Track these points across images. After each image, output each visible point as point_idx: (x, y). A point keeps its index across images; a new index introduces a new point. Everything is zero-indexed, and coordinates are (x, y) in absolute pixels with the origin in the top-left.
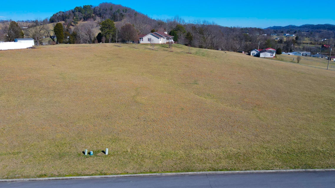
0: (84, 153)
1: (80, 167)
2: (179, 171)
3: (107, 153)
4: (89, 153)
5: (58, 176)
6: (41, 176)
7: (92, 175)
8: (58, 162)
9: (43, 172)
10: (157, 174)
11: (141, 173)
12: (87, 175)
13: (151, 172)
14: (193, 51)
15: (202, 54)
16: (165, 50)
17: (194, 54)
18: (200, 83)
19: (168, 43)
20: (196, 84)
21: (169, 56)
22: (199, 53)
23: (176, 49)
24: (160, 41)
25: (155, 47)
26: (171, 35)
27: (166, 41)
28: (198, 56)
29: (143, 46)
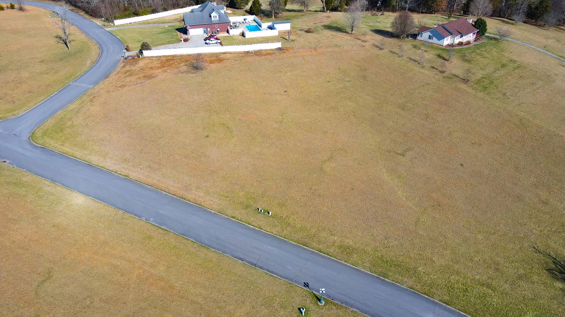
0: (258, 209)
1: (252, 219)
2: (299, 243)
3: (270, 215)
4: (261, 211)
5: (240, 220)
6: (233, 217)
7: (255, 227)
8: (244, 211)
9: (234, 215)
10: (287, 240)
11: (279, 236)
12: (252, 226)
13: (284, 237)
14: (479, 75)
15: (486, 85)
16: (433, 67)
17: (472, 84)
18: (410, 154)
19: (461, 44)
20: (403, 155)
21: (428, 84)
22: (484, 82)
23: (456, 66)
24: (447, 41)
25: (430, 55)
26: (476, 27)
27: (457, 40)
28: (471, 91)
29: (414, 50)
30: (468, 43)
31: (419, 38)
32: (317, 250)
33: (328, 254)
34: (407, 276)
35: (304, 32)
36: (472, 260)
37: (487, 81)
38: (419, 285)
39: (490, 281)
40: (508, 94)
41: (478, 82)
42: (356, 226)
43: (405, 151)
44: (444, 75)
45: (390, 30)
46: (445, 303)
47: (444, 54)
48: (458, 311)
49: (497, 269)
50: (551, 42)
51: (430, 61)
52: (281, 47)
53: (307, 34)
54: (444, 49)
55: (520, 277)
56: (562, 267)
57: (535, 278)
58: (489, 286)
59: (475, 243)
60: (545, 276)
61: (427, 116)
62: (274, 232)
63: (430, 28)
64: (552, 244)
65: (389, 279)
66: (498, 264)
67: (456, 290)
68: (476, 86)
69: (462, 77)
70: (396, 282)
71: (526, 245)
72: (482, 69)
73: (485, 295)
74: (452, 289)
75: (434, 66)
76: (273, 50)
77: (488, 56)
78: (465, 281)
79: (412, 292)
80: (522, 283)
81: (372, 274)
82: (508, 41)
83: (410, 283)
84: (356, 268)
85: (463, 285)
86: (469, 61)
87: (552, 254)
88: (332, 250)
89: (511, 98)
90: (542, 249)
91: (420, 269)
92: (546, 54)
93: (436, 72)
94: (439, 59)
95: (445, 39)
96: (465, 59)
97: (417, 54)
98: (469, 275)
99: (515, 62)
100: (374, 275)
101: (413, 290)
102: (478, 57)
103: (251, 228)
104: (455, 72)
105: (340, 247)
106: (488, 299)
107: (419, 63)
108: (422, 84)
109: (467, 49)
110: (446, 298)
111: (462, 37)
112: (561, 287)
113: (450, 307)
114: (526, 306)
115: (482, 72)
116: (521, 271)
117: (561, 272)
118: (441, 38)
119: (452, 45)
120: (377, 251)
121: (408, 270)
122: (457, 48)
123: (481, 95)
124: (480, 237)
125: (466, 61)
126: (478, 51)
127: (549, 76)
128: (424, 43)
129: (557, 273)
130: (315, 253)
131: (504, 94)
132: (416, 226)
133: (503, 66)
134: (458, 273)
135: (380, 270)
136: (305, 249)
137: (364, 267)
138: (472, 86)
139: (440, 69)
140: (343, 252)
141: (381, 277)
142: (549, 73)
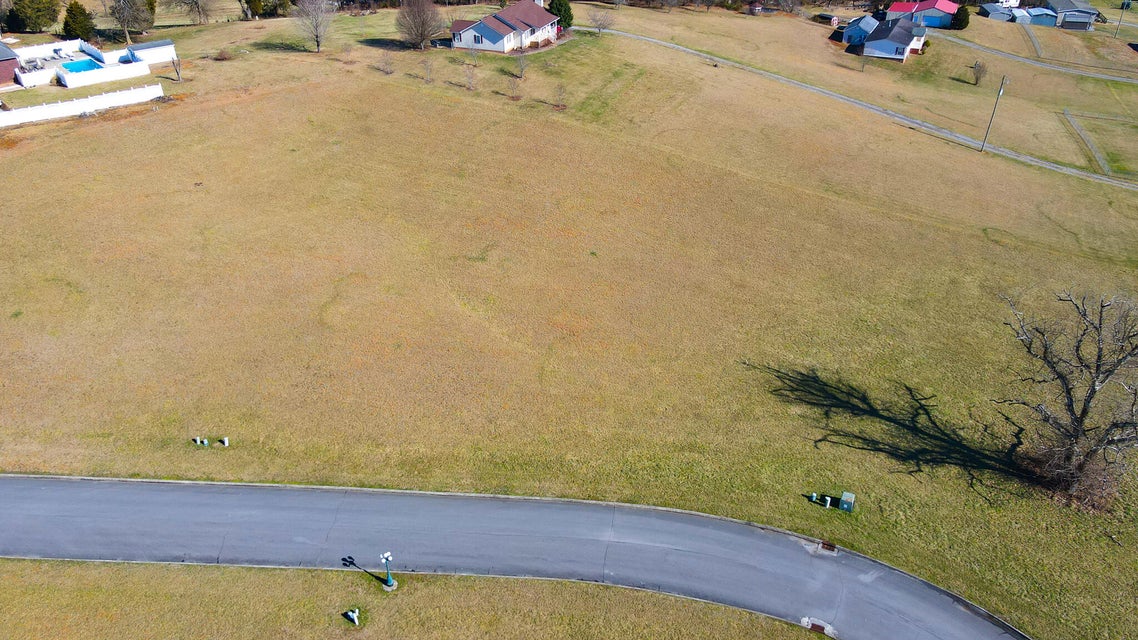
0: (195, 441)
1: (184, 466)
2: (312, 483)
3: (227, 444)
4: (202, 442)
5: (154, 478)
6: (132, 476)
7: (195, 480)
8: (159, 455)
9: (136, 470)
10: (280, 485)
11: (260, 482)
12: (189, 479)
13: (272, 482)
14: (581, 94)
15: (597, 109)
16: (497, 93)
17: (574, 111)
18: (494, 256)
19: (535, 46)
20: (483, 259)
21: (495, 123)
22: (591, 105)
23: (536, 84)
24: (509, 43)
25: (485, 72)
26: (552, 13)
27: (527, 39)
28: (575, 123)
29: (453, 66)
30: (548, 43)
31: (456, 44)
32: (355, 485)
33: (380, 486)
34: (549, 476)
35: (211, 62)
36: (654, 414)
37: (597, 104)
38: (575, 488)
39: (692, 439)
40: (636, 120)
41: (583, 105)
42: (424, 416)
43: (486, 249)
44: (521, 102)
45: (398, 37)
46: (629, 501)
47: (511, 67)
48: (654, 507)
49: (697, 416)
50: (678, 31)
51: (487, 82)
52: (162, 94)
53: (219, 63)
54: (508, 59)
55: (736, 417)
56: (792, 381)
57: (758, 411)
58: (692, 448)
59: (650, 383)
60: (772, 401)
61: (509, 180)
62: (246, 478)
63: (472, 22)
64: (769, 349)
65: (517, 494)
66: (698, 406)
67: (641, 472)
68: (581, 114)
69: (552, 102)
70: (532, 495)
71: (731, 361)
72: (583, 84)
73: (690, 465)
74: (634, 473)
75: (497, 90)
76: (146, 103)
77: (587, 61)
78: (651, 453)
79: (566, 502)
80: (741, 425)
81: (482, 495)
82: (612, 35)
83: (558, 487)
84: (445, 494)
85: (649, 460)
86: (557, 74)
87: (772, 364)
88: (385, 476)
89: (643, 125)
90: (755, 360)
91: (569, 457)
92: (677, 50)
93: (504, 99)
94: (504, 77)
95: (505, 39)
96: (547, 70)
97: (460, 74)
98: (656, 439)
99: (633, 66)
100: (487, 495)
101: (566, 499)
102: (571, 65)
103: (188, 486)
104: (537, 95)
105: (402, 464)
106: (697, 469)
107: (468, 89)
108: (484, 124)
109: (547, 53)
110: (628, 492)
111: (533, 32)
112: (799, 412)
113: (638, 506)
114: (758, 460)
115: (584, 89)
116: (735, 407)
117: (793, 390)
118: (496, 38)
119: (520, 50)
120: (481, 450)
121: (547, 466)
122: (530, 53)
123: (592, 127)
124: (656, 370)
125: (552, 73)
126: (569, 55)
127: (692, 83)
128: (467, 51)
129: (788, 393)
130: (352, 492)
131: (631, 121)
132: (541, 382)
133: (616, 75)
134: (636, 443)
135: (495, 483)
136: (327, 491)
137: (462, 487)
138: (573, 115)
139: (510, 94)
140: (410, 472)
141: (500, 495)
142: (690, 78)
